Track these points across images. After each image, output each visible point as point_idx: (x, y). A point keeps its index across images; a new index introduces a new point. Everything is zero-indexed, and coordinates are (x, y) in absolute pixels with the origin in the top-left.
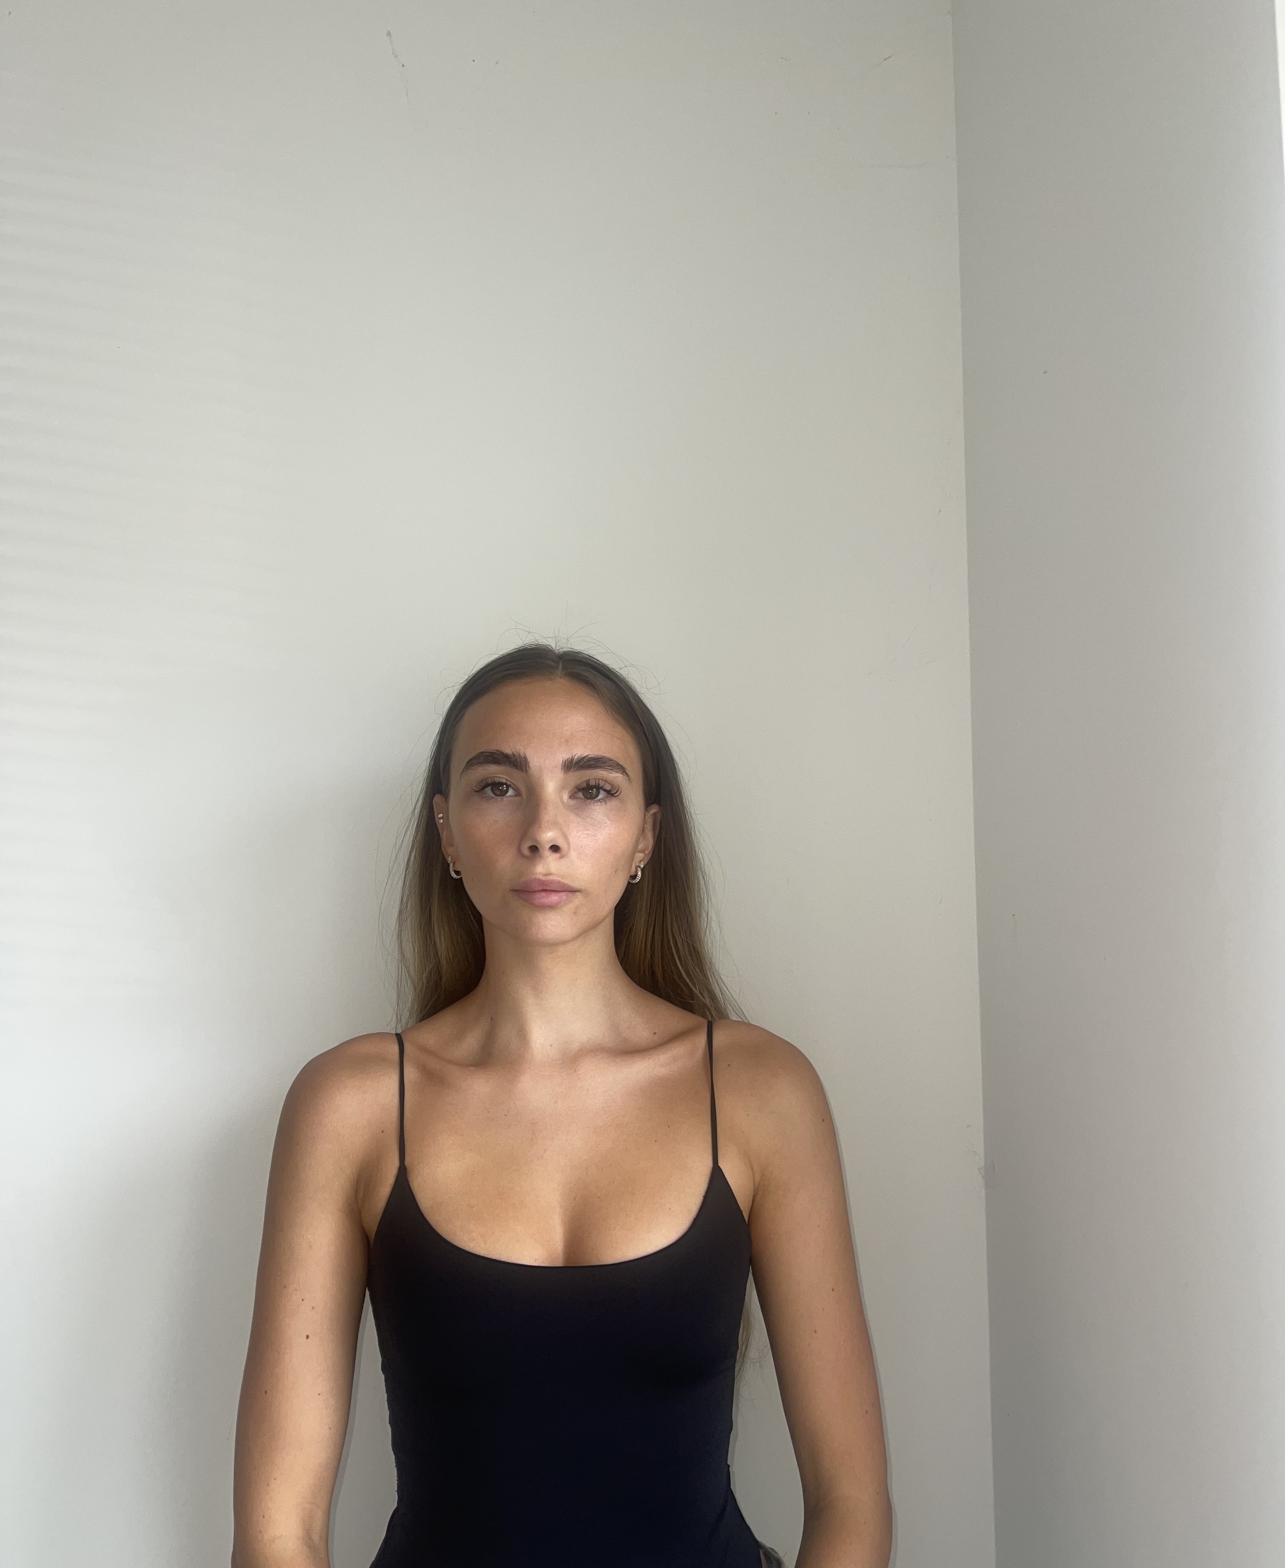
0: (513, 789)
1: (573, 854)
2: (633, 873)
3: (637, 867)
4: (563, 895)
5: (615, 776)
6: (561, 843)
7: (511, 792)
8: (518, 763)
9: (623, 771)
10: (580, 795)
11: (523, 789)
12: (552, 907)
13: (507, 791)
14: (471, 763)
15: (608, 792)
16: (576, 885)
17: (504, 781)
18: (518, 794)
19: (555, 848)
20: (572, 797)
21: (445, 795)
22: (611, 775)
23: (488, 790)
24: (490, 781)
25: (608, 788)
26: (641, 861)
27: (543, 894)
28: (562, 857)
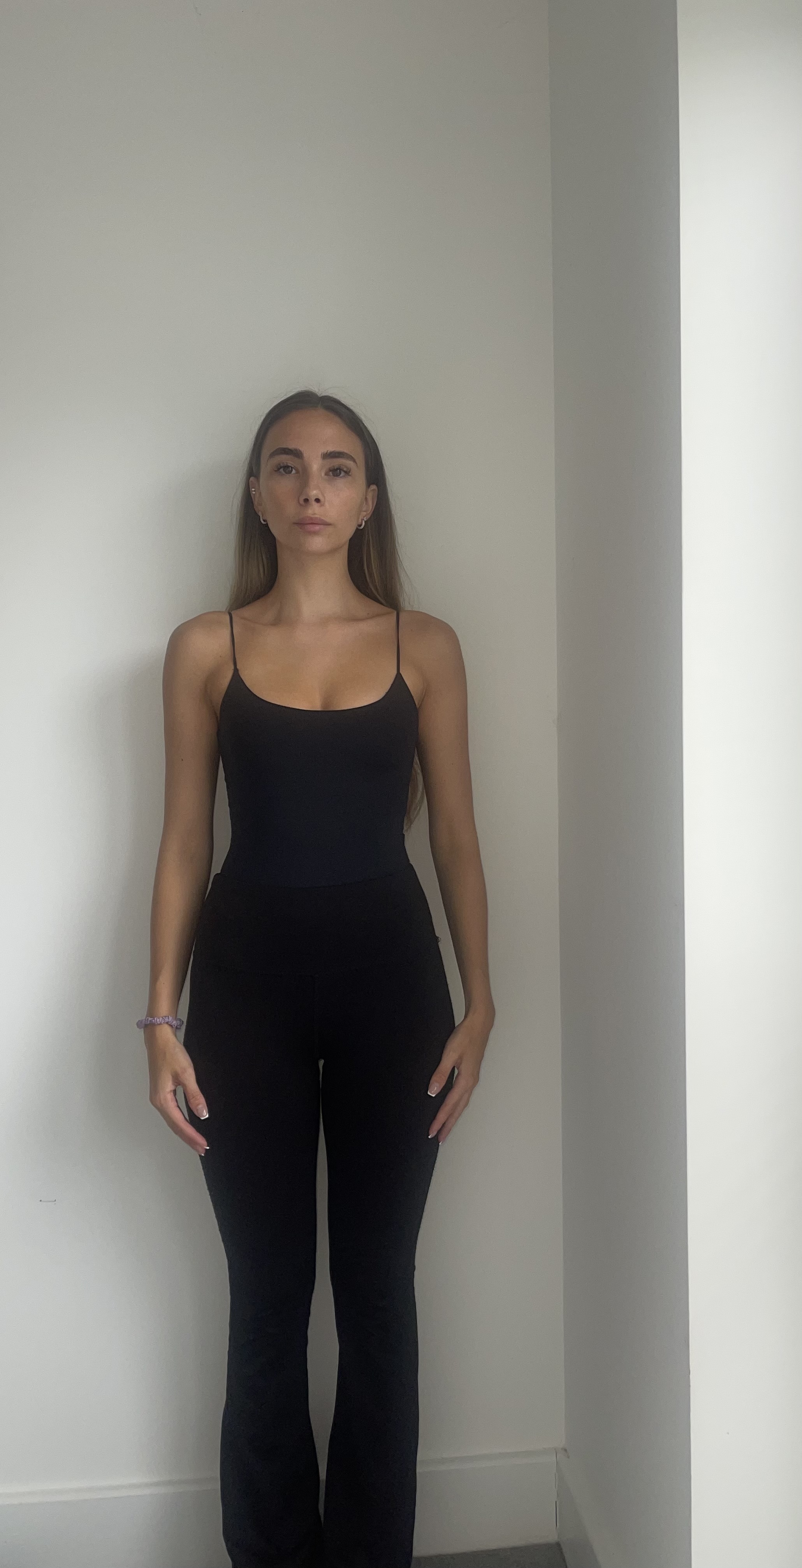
0: (295, 469)
1: (327, 504)
2: (360, 524)
3: (362, 520)
4: (322, 526)
5: (349, 463)
6: (321, 497)
7: (294, 471)
8: (297, 454)
9: (354, 461)
10: (331, 473)
11: (300, 469)
12: (315, 533)
13: (292, 470)
14: (273, 455)
15: (345, 472)
16: (328, 520)
17: (290, 465)
18: (297, 472)
19: (317, 500)
20: (326, 474)
21: (257, 477)
22: (347, 462)
23: (282, 470)
24: (282, 465)
25: (345, 469)
26: (364, 517)
27: (311, 525)
28: (322, 505)
